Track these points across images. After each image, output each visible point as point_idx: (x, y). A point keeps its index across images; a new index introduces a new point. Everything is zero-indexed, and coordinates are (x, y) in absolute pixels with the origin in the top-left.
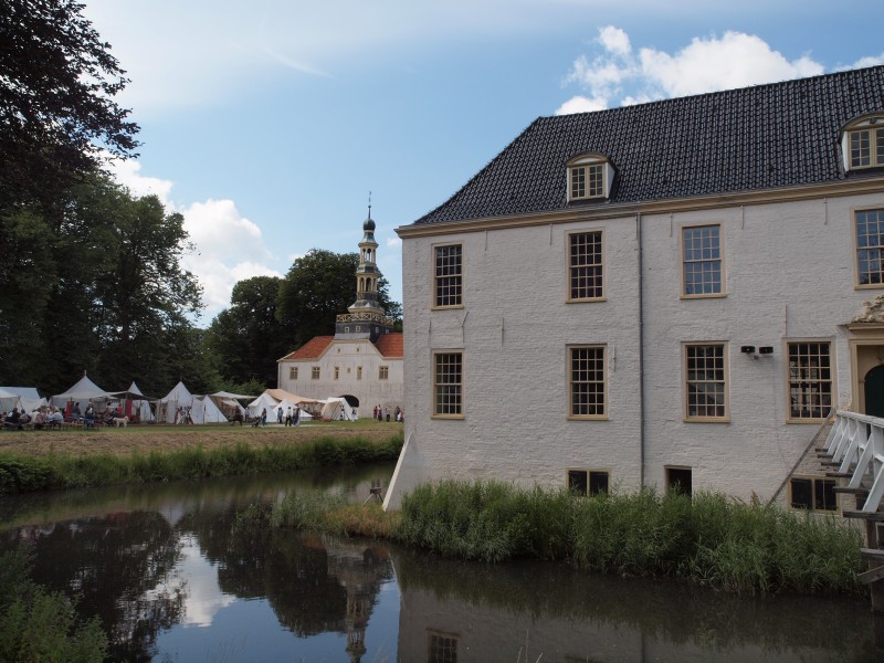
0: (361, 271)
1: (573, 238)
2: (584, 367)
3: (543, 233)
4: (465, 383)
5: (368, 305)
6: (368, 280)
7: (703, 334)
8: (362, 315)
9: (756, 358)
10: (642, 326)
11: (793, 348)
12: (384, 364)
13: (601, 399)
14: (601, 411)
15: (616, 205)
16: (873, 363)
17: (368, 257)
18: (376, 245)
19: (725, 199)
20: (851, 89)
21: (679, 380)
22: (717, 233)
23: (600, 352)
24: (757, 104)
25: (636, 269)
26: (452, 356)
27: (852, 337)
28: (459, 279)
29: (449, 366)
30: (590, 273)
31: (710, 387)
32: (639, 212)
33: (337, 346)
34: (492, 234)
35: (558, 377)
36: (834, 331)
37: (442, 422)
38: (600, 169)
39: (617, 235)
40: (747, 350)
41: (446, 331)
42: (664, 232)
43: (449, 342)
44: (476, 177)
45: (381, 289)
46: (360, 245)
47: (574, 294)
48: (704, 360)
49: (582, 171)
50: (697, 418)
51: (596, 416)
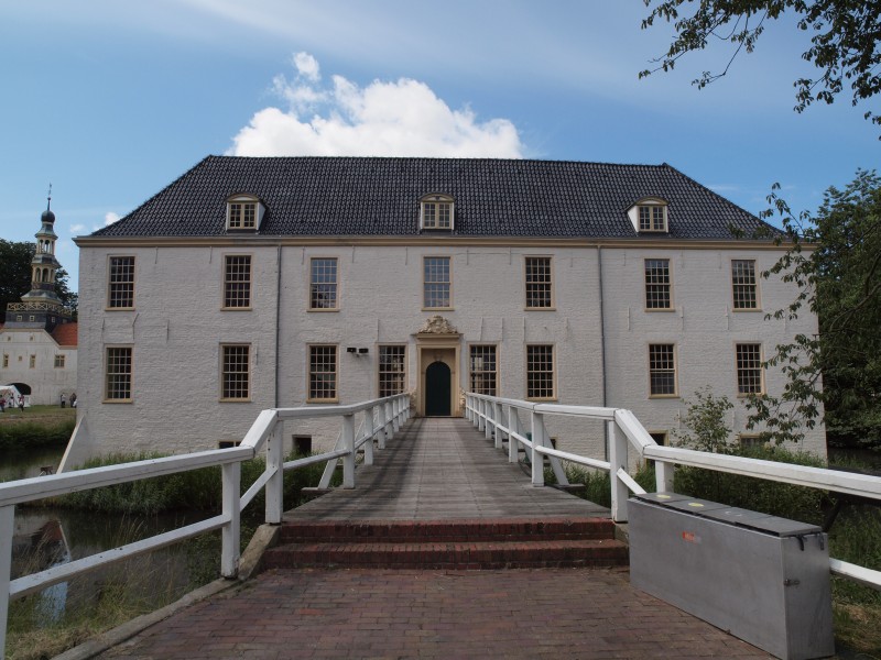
0: (37, 261)
1: (229, 259)
2: (233, 361)
3: (205, 253)
4: (134, 373)
5: (44, 296)
6: (45, 271)
7: (322, 337)
8: (37, 304)
9: (358, 356)
10: (278, 330)
11: (382, 348)
12: (60, 352)
13: (246, 385)
14: (245, 395)
15: (263, 237)
16: (431, 361)
17: (46, 248)
18: (55, 238)
19: (340, 240)
20: (431, 171)
21: (304, 372)
22: (335, 264)
23: (246, 350)
24: (372, 171)
25: (275, 287)
26: (123, 350)
27: (419, 343)
28: (132, 286)
29: (120, 359)
30: (241, 288)
31: (326, 376)
32: (280, 243)
33: (7, 334)
34: (161, 250)
35: (212, 369)
36: (408, 338)
37: (112, 406)
38: (253, 207)
39: (262, 260)
40: (352, 350)
41: (119, 328)
42: (298, 261)
43: (120, 339)
44: (152, 200)
45: (60, 280)
46: (37, 236)
47: (227, 304)
48: (322, 356)
49: (239, 207)
50: (316, 399)
51: (242, 399)
